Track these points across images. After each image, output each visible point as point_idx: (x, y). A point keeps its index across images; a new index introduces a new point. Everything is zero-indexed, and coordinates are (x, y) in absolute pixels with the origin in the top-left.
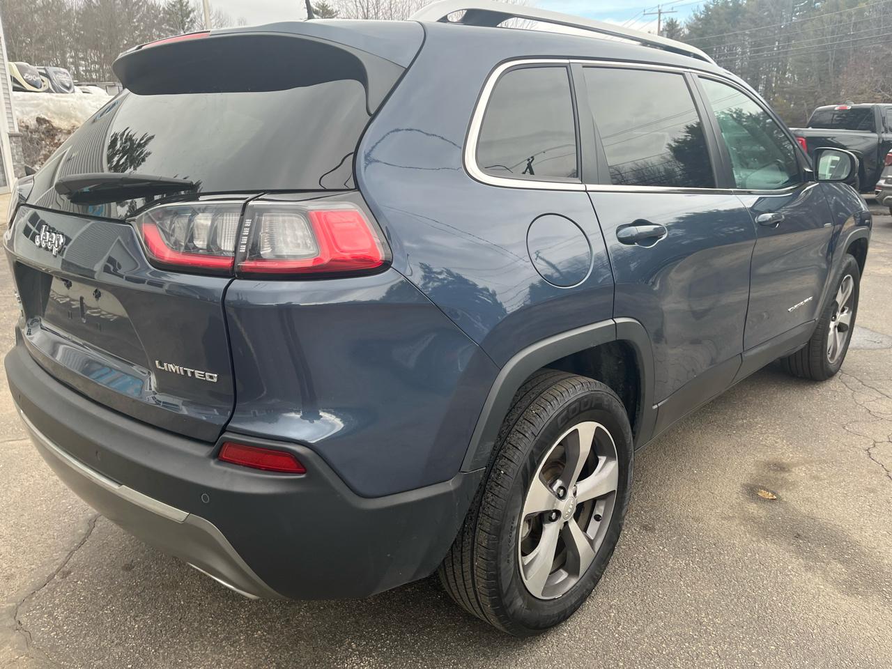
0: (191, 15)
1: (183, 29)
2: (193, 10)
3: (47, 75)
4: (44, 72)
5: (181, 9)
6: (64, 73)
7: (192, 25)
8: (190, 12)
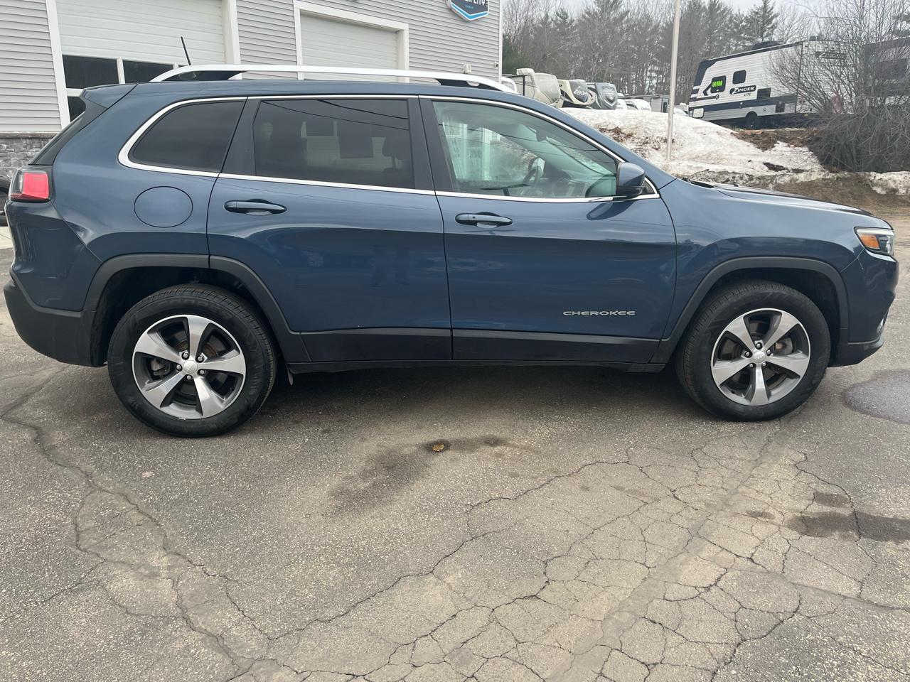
0: (774, 21)
1: (762, 36)
2: (776, 16)
3: (595, 91)
4: (593, 87)
5: (763, 16)
6: (611, 88)
7: (772, 31)
8: (772, 18)
